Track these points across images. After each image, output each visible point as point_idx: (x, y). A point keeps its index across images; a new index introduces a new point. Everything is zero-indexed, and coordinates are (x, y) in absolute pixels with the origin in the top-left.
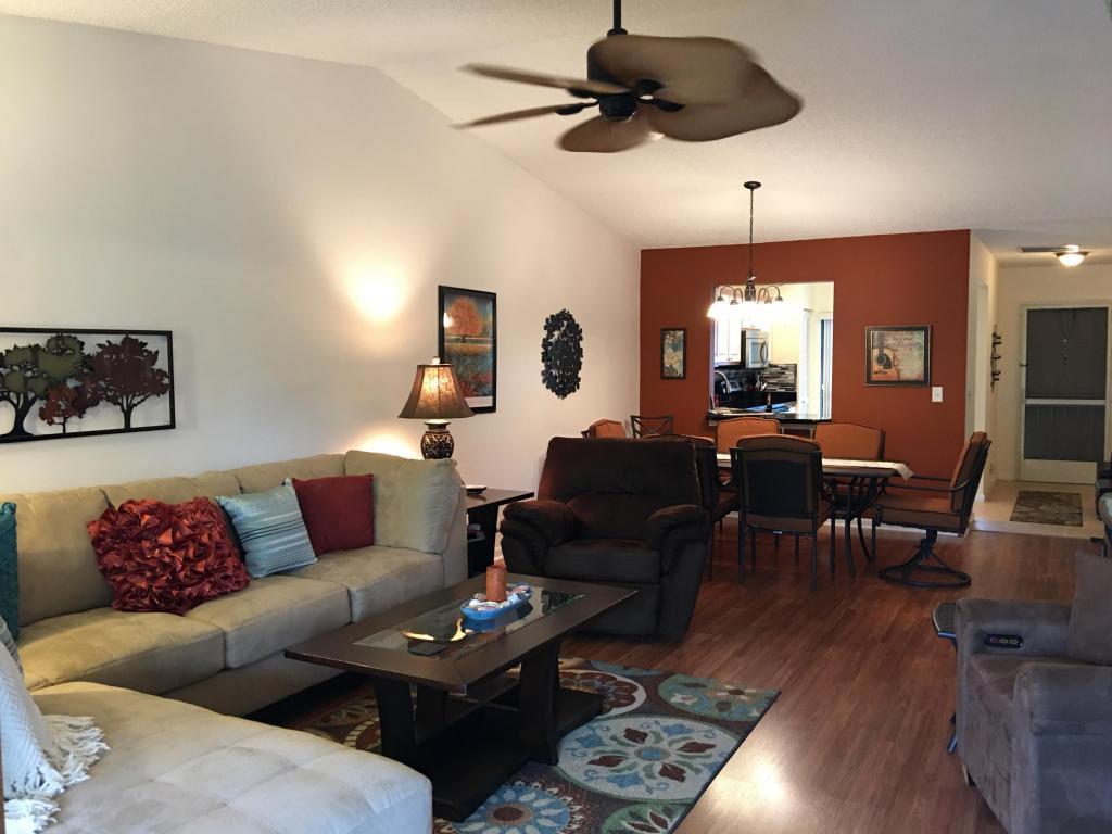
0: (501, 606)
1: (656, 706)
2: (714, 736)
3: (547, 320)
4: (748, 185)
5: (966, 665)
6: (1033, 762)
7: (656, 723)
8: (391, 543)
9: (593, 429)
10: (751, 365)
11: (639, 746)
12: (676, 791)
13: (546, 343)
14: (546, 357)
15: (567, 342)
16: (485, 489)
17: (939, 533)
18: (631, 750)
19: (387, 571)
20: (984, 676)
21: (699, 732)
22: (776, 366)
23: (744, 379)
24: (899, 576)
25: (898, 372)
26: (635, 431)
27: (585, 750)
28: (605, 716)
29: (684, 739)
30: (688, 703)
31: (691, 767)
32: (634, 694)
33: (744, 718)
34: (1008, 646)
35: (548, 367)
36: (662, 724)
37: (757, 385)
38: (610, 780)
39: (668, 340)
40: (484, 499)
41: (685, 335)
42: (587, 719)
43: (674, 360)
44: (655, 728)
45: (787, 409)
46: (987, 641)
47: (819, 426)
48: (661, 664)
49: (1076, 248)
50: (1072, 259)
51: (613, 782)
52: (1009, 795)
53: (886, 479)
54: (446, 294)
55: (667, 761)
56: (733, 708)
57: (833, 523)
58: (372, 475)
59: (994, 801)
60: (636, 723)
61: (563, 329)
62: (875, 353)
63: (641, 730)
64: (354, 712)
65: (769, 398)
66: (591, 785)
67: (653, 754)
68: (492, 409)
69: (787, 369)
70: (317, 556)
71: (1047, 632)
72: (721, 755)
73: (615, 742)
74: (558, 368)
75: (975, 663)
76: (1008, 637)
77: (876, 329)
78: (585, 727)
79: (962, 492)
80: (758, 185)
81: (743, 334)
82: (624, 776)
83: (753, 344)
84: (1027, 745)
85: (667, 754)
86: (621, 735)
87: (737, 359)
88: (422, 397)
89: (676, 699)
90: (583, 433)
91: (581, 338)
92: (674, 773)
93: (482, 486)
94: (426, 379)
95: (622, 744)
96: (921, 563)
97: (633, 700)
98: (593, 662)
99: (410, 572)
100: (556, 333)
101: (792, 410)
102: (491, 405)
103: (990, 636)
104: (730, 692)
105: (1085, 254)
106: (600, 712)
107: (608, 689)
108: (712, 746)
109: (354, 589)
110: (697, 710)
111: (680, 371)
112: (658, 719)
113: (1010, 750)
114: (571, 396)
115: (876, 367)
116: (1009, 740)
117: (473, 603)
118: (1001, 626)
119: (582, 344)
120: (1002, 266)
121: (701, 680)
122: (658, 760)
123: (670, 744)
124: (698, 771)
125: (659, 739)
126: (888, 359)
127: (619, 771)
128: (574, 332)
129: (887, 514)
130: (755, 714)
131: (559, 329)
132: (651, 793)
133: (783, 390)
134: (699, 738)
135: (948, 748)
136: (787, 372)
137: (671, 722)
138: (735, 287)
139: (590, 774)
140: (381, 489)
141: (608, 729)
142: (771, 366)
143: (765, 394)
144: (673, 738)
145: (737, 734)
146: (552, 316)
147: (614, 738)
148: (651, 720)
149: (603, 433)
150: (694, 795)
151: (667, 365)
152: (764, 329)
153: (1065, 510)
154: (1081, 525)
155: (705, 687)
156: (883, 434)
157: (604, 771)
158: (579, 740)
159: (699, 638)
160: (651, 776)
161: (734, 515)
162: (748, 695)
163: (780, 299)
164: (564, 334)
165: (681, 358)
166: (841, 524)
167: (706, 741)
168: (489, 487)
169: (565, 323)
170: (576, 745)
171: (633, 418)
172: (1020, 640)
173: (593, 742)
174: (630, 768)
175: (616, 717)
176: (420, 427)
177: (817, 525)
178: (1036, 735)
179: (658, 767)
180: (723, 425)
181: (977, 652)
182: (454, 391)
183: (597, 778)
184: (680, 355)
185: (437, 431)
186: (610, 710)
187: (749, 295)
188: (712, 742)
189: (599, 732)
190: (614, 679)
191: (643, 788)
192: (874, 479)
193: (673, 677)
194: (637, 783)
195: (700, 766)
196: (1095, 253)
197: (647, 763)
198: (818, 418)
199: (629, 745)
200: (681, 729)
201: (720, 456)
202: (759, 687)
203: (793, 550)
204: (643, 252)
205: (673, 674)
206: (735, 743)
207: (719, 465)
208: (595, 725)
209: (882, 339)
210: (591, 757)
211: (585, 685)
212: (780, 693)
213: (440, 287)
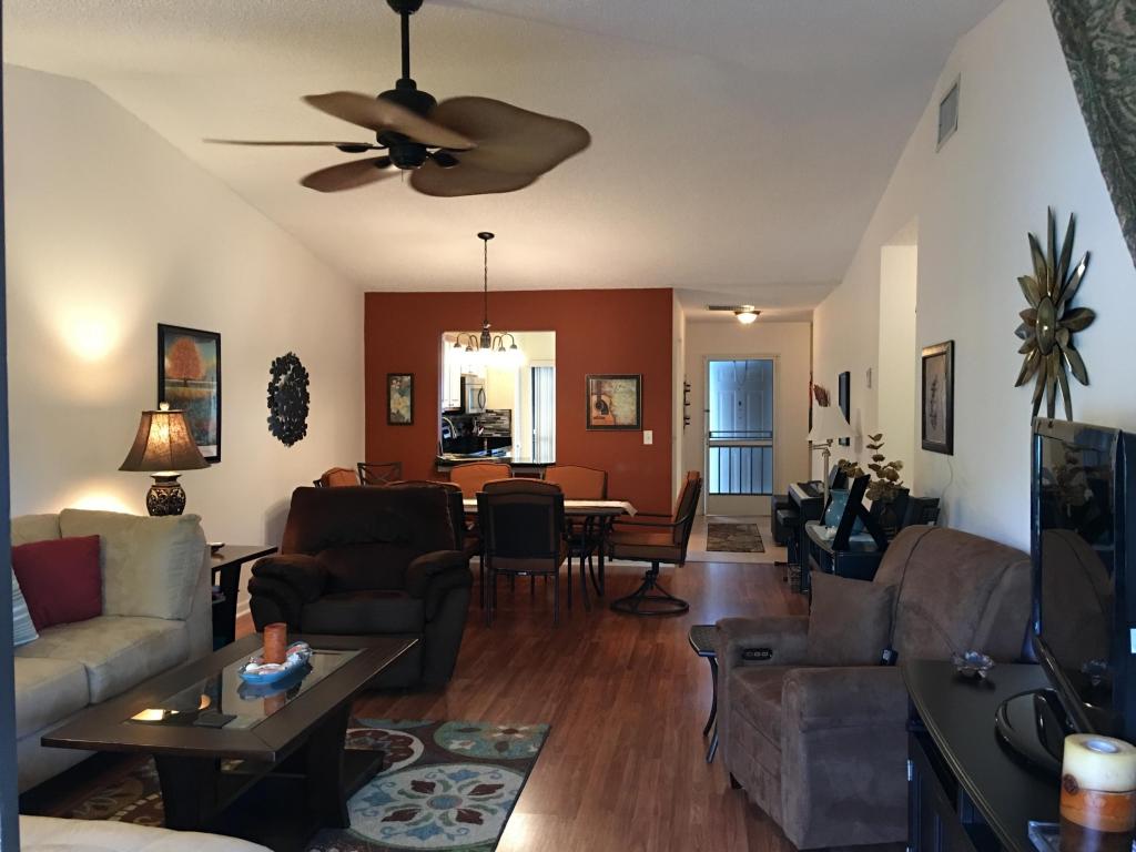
0: (283, 668)
1: (436, 755)
2: (501, 776)
3: (274, 363)
4: (481, 236)
5: (727, 679)
6: (802, 755)
7: (441, 771)
8: (125, 612)
9: (326, 478)
10: (471, 411)
11: (429, 797)
12: (475, 834)
13: (272, 388)
14: (272, 402)
15: (294, 388)
16: (223, 545)
17: (661, 565)
18: (423, 801)
19: (128, 643)
20: (749, 687)
21: (485, 775)
22: (492, 412)
23: (461, 425)
24: (627, 607)
25: (614, 417)
26: (362, 479)
27: (375, 808)
28: (387, 772)
29: (473, 783)
30: (468, 747)
31: (485, 809)
32: (412, 746)
33: (524, 755)
34: (764, 658)
35: (275, 413)
36: (447, 772)
37: (475, 430)
38: (408, 834)
39: (395, 386)
40: (221, 557)
41: (412, 381)
42: (370, 777)
43: (400, 405)
44: (440, 776)
45: (504, 453)
46: (745, 655)
47: (548, 469)
48: (430, 714)
49: (752, 308)
50: (747, 318)
51: (413, 835)
52: (779, 788)
53: (613, 516)
54: (166, 333)
55: (462, 807)
56: (511, 747)
57: (570, 562)
58: (98, 536)
59: (763, 797)
60: (421, 774)
61: (289, 373)
62: (594, 399)
63: (428, 781)
64: (101, 804)
65: (486, 443)
66: (391, 842)
67: (446, 802)
68: (217, 459)
69: (502, 414)
70: (38, 631)
71: (791, 643)
72: (511, 793)
73: (403, 797)
74: (285, 415)
75: (737, 675)
76: (761, 650)
77: (594, 377)
78: (368, 786)
79: (682, 526)
80: (492, 236)
81: (463, 380)
82: (422, 828)
83: (472, 390)
84: (796, 743)
85: (459, 801)
86: (408, 788)
87: (457, 404)
88: (149, 447)
89: (455, 746)
90: (314, 482)
91: (308, 383)
92: (471, 817)
93: (219, 543)
94: (154, 427)
95: (411, 797)
96: (648, 593)
97: (411, 752)
98: (360, 720)
99: (155, 640)
100: (283, 377)
101: (508, 455)
102: (215, 454)
103: (748, 650)
104: (505, 732)
105: (757, 313)
106: (381, 768)
107: (383, 745)
108: (500, 786)
109: (92, 666)
110: (477, 753)
111: (407, 416)
112: (442, 767)
113: (780, 751)
114: (298, 443)
115: (595, 413)
116: (778, 740)
117: (251, 668)
118: (756, 641)
119: (308, 389)
120: (689, 321)
121: (474, 725)
122: (451, 807)
123: (460, 789)
124: (493, 812)
125: (447, 787)
126: (605, 404)
127: (416, 823)
128: (301, 376)
129: (618, 550)
130: (533, 749)
131: (286, 373)
132: (453, 840)
133: (499, 435)
134: (485, 780)
135: (707, 758)
136: (502, 418)
137: (455, 768)
138: (471, 334)
139: (387, 831)
140: (111, 552)
141: (394, 784)
142: (487, 411)
143: (481, 439)
144: (461, 783)
145: (523, 771)
146: (278, 359)
147: (401, 792)
148: (434, 770)
149: (337, 482)
150: (495, 836)
151: (393, 411)
152: (481, 375)
153: (747, 539)
154: (763, 551)
155: (479, 730)
156: (606, 474)
157: (400, 826)
158: (365, 800)
159: (459, 683)
160: (450, 824)
161: (475, 560)
162: (522, 732)
163: (514, 346)
164: (291, 378)
165: (409, 403)
166: (576, 562)
167: (494, 782)
168: (227, 544)
169: (292, 367)
170: (365, 805)
171: (360, 465)
172: (770, 652)
173: (382, 799)
174: (426, 818)
175: (399, 771)
176: (145, 480)
177: (559, 564)
178: (804, 732)
179: (453, 814)
180: (455, 471)
181: (737, 665)
182: (187, 440)
183: (396, 834)
184: (407, 401)
185: (166, 484)
186: (390, 765)
187: (486, 342)
188: (499, 782)
189: (384, 788)
190: (386, 733)
191: (444, 837)
192: (603, 517)
193: (445, 726)
194: (437, 833)
195: (494, 807)
196: (765, 312)
197: (442, 812)
198: (531, 462)
199: (419, 797)
200: (467, 774)
201: (466, 502)
202: (532, 722)
203: (529, 590)
204: (367, 295)
205: (444, 722)
206: (521, 780)
207: (466, 510)
208: (379, 782)
209: (599, 386)
210: (383, 814)
211: (356, 743)
212: (550, 727)
213: (160, 326)
